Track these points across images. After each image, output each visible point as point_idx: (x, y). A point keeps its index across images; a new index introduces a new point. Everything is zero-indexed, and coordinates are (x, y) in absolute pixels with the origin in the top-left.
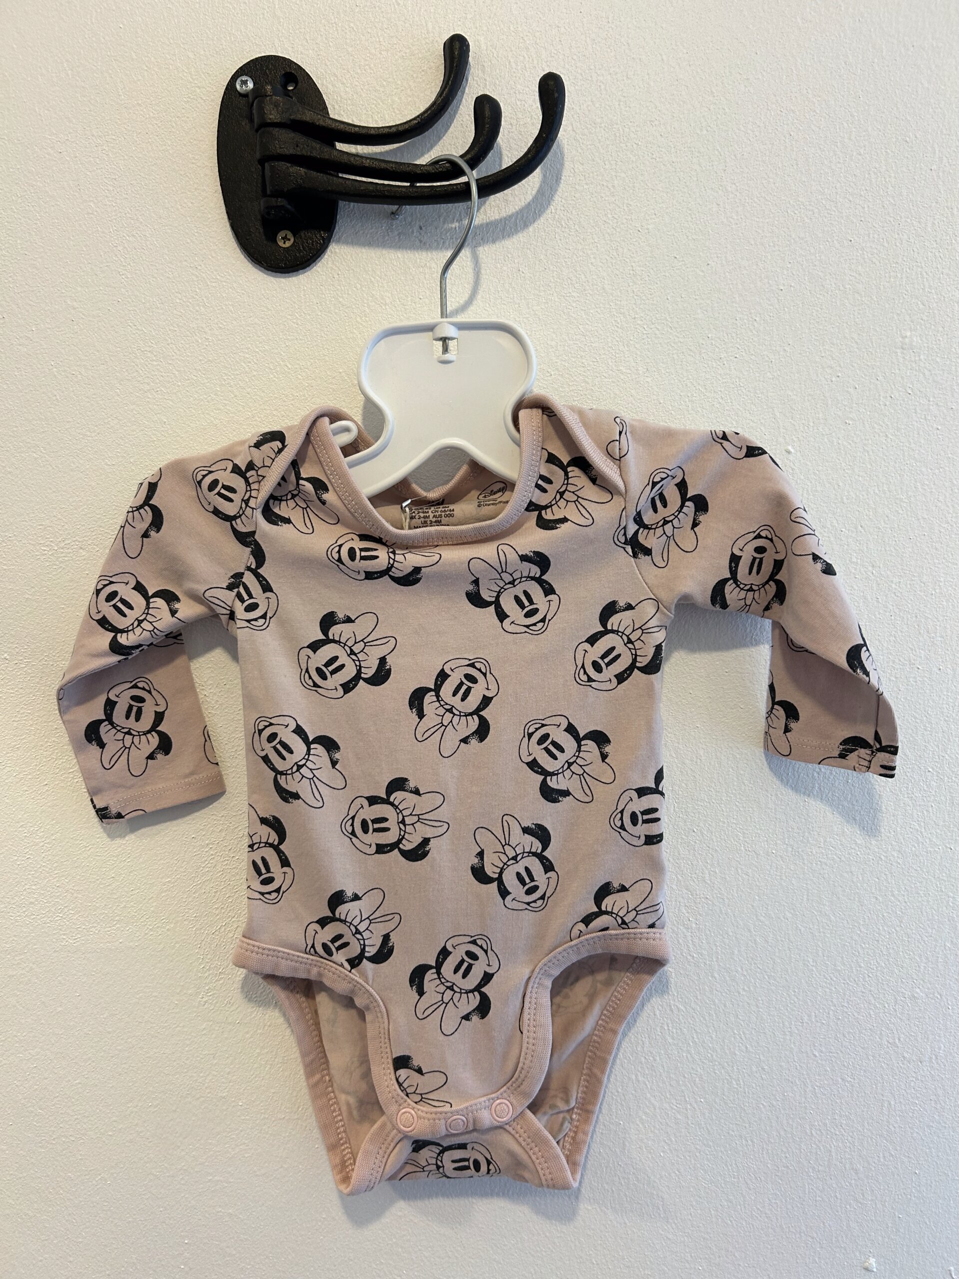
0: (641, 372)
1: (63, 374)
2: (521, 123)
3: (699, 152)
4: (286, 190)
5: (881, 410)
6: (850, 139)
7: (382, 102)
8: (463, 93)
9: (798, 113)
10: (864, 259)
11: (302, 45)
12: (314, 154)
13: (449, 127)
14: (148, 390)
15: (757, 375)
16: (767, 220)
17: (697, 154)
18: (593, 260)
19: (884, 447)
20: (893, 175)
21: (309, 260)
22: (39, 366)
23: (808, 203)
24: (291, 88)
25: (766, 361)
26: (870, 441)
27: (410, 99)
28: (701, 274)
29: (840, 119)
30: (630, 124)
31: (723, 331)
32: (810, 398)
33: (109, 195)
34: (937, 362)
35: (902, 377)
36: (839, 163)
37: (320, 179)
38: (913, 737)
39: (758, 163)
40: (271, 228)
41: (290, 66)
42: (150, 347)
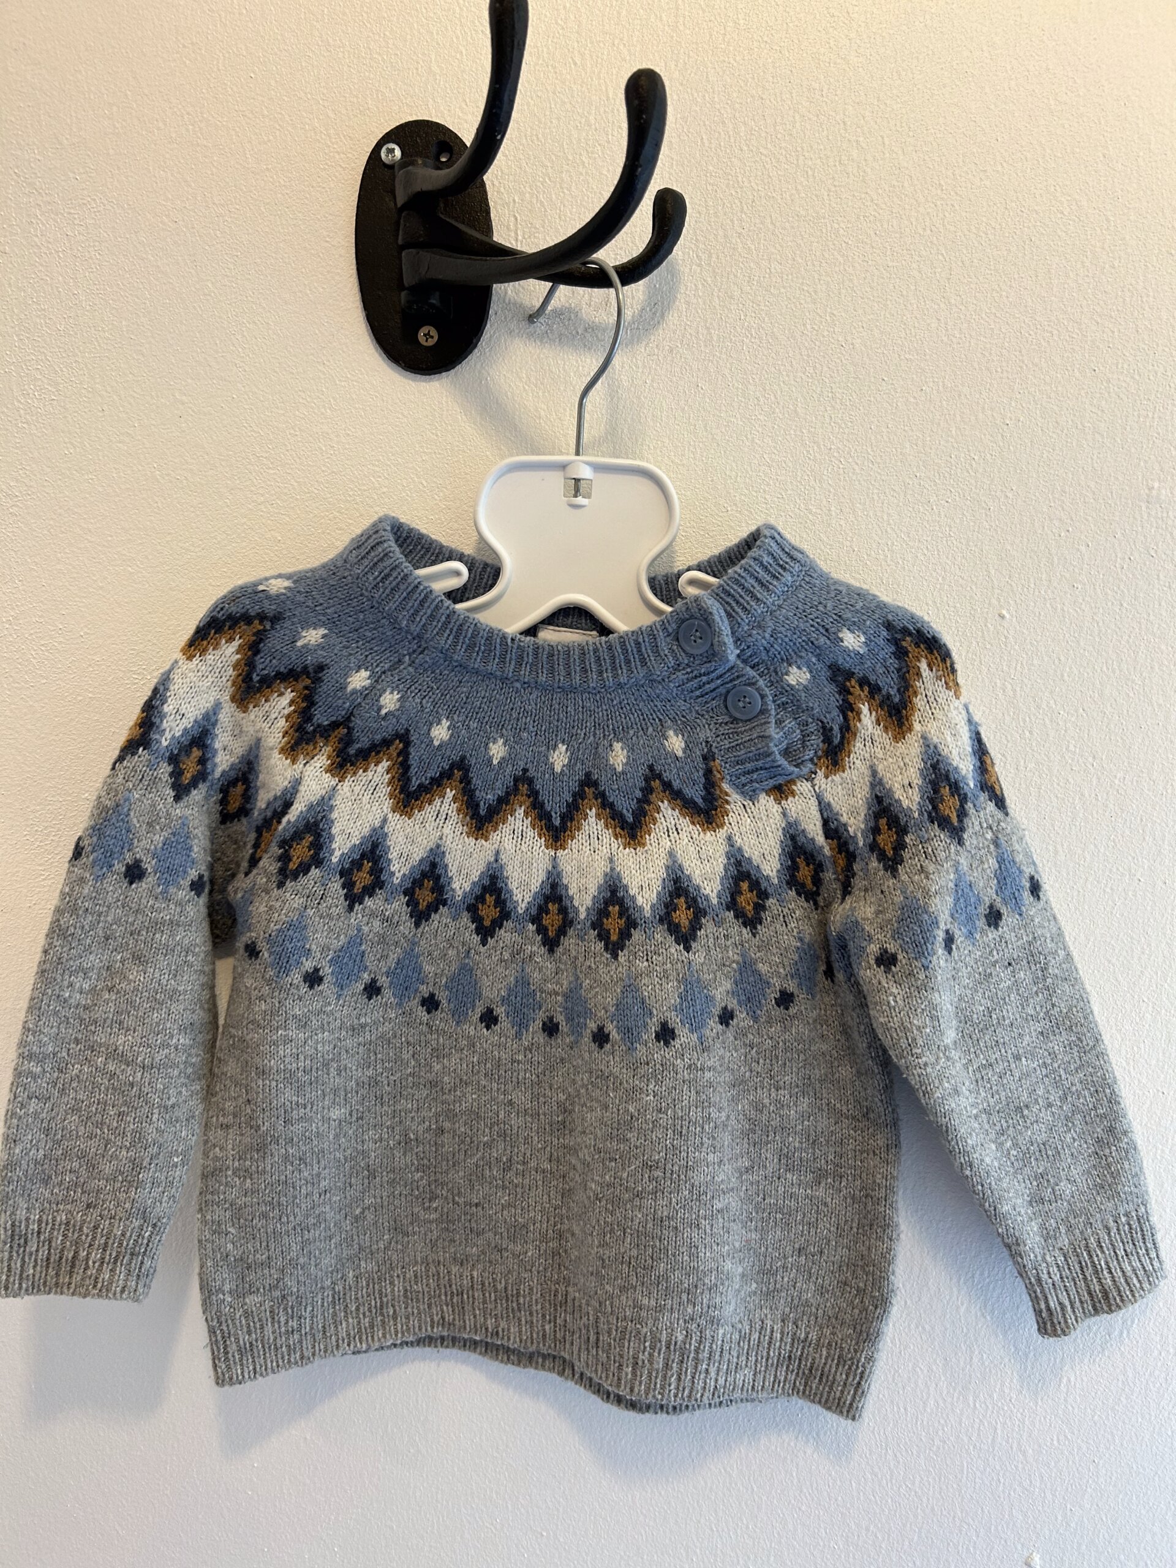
0: (833, 514)
1: (167, 478)
3: (920, 256)
7: (550, 179)
9: (1042, 215)
11: (460, 108)
14: (263, 503)
15: (972, 524)
16: (996, 341)
17: (917, 258)
18: (786, 379)
21: (453, 361)
22: (140, 468)
23: (1046, 323)
24: (444, 160)
25: (984, 508)
26: (1101, 610)
28: (912, 400)
29: (1092, 223)
30: (840, 219)
31: (934, 469)
32: (1033, 555)
35: (1145, 537)
39: (989, 272)
40: (412, 322)
41: (444, 134)
42: (267, 452)
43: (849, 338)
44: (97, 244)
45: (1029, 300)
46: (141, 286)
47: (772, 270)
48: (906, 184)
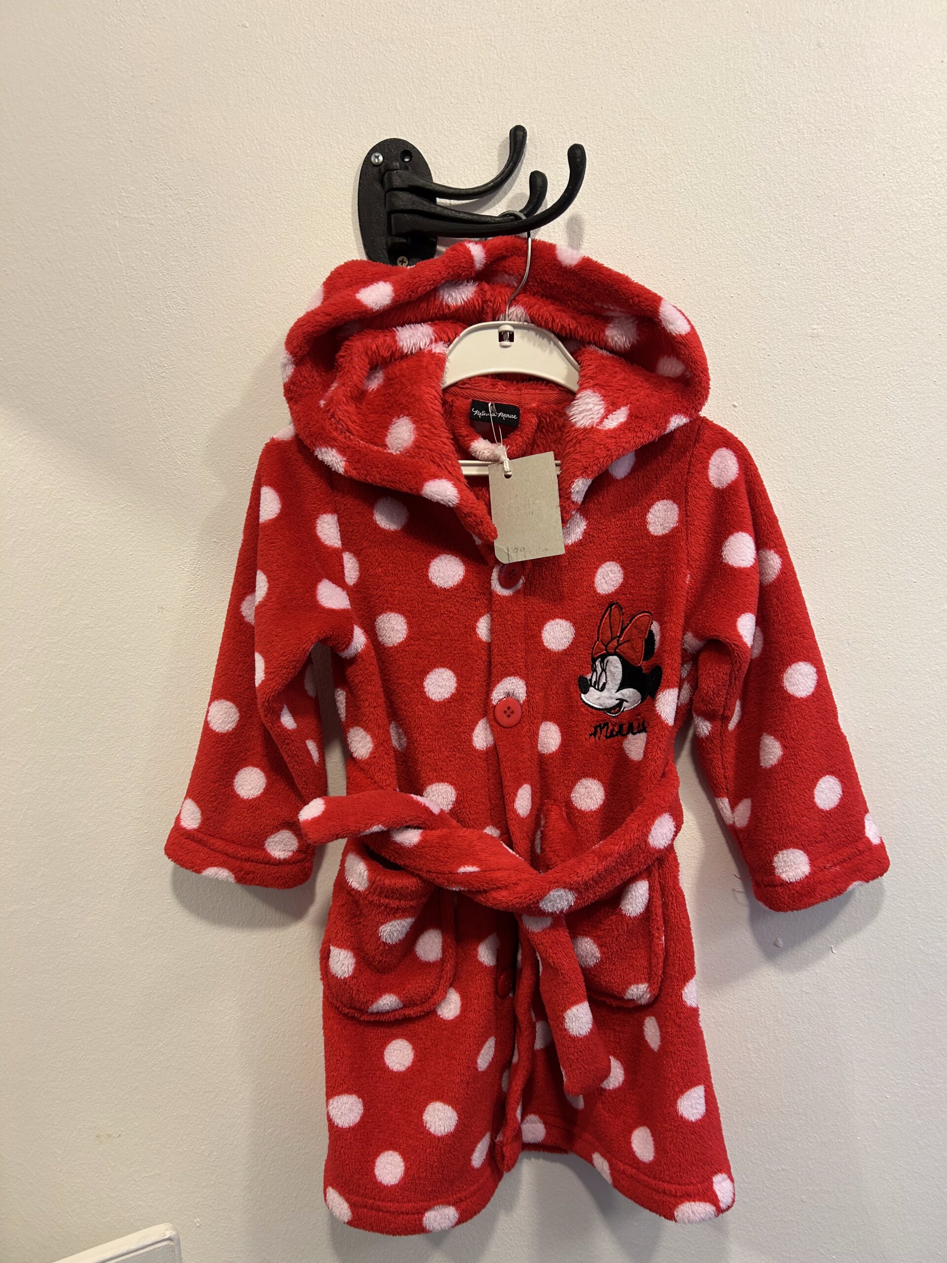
4: (404, 232)
5: (797, 378)
6: (780, 195)
10: (787, 276)
11: (414, 130)
12: (424, 208)
13: (512, 186)
16: (724, 250)
19: (798, 403)
20: (808, 219)
24: (407, 160)
32: (750, 370)
33: (284, 231)
34: (835, 346)
35: (811, 357)
36: (772, 211)
39: (718, 211)
41: (407, 145)
44: (206, 217)
45: (741, 226)
46: (233, 240)
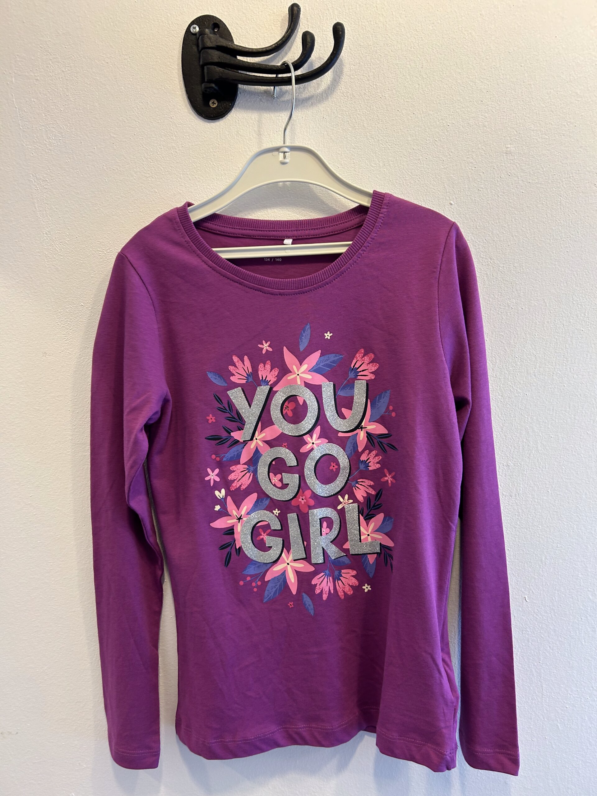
0: (381, 166)
1: (109, 169)
2: (325, 46)
3: (410, 59)
4: (214, 79)
5: (496, 184)
6: (482, 52)
7: (259, 37)
8: (298, 31)
9: (457, 39)
10: (488, 110)
11: (221, 9)
12: (227, 61)
14: (149, 177)
15: (437, 167)
16: (442, 92)
17: (409, 60)
18: (359, 112)
19: (497, 201)
20: (503, 69)
21: (224, 114)
22: (98, 166)
23: (462, 83)
24: (216, 31)
25: (441, 160)
26: (490, 199)
27: (272, 35)
28: (410, 118)
29: (477, 42)
30: (377, 45)
31: (420, 146)
33: (130, 83)
34: (523, 160)
35: (506, 168)
36: (477, 63)
37: (230, 73)
38: (509, 341)
39: (438, 64)
40: (207, 98)
41: (216, 20)
42: (150, 156)
43: (383, 94)
44: (75, 74)
45: (455, 74)
46: (94, 90)
47: (351, 69)
48: (403, 30)
